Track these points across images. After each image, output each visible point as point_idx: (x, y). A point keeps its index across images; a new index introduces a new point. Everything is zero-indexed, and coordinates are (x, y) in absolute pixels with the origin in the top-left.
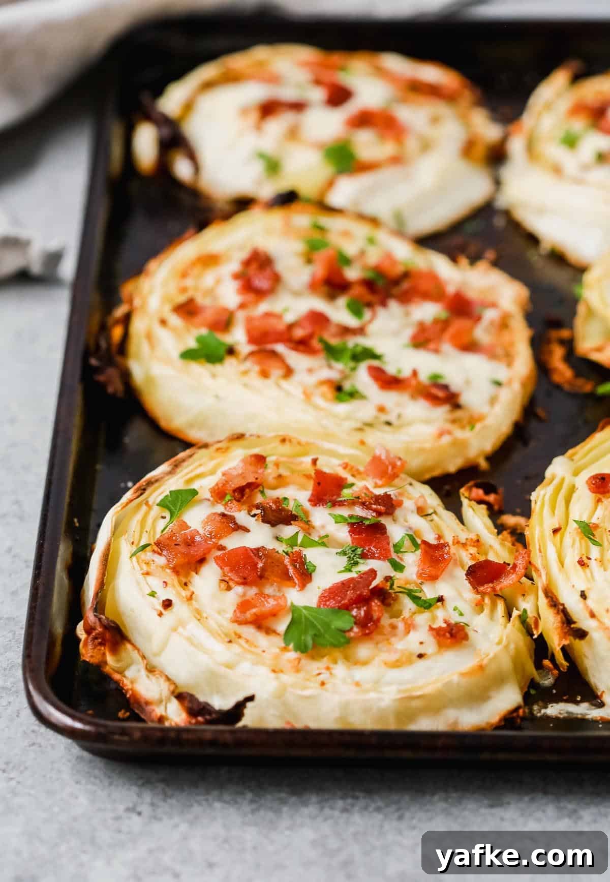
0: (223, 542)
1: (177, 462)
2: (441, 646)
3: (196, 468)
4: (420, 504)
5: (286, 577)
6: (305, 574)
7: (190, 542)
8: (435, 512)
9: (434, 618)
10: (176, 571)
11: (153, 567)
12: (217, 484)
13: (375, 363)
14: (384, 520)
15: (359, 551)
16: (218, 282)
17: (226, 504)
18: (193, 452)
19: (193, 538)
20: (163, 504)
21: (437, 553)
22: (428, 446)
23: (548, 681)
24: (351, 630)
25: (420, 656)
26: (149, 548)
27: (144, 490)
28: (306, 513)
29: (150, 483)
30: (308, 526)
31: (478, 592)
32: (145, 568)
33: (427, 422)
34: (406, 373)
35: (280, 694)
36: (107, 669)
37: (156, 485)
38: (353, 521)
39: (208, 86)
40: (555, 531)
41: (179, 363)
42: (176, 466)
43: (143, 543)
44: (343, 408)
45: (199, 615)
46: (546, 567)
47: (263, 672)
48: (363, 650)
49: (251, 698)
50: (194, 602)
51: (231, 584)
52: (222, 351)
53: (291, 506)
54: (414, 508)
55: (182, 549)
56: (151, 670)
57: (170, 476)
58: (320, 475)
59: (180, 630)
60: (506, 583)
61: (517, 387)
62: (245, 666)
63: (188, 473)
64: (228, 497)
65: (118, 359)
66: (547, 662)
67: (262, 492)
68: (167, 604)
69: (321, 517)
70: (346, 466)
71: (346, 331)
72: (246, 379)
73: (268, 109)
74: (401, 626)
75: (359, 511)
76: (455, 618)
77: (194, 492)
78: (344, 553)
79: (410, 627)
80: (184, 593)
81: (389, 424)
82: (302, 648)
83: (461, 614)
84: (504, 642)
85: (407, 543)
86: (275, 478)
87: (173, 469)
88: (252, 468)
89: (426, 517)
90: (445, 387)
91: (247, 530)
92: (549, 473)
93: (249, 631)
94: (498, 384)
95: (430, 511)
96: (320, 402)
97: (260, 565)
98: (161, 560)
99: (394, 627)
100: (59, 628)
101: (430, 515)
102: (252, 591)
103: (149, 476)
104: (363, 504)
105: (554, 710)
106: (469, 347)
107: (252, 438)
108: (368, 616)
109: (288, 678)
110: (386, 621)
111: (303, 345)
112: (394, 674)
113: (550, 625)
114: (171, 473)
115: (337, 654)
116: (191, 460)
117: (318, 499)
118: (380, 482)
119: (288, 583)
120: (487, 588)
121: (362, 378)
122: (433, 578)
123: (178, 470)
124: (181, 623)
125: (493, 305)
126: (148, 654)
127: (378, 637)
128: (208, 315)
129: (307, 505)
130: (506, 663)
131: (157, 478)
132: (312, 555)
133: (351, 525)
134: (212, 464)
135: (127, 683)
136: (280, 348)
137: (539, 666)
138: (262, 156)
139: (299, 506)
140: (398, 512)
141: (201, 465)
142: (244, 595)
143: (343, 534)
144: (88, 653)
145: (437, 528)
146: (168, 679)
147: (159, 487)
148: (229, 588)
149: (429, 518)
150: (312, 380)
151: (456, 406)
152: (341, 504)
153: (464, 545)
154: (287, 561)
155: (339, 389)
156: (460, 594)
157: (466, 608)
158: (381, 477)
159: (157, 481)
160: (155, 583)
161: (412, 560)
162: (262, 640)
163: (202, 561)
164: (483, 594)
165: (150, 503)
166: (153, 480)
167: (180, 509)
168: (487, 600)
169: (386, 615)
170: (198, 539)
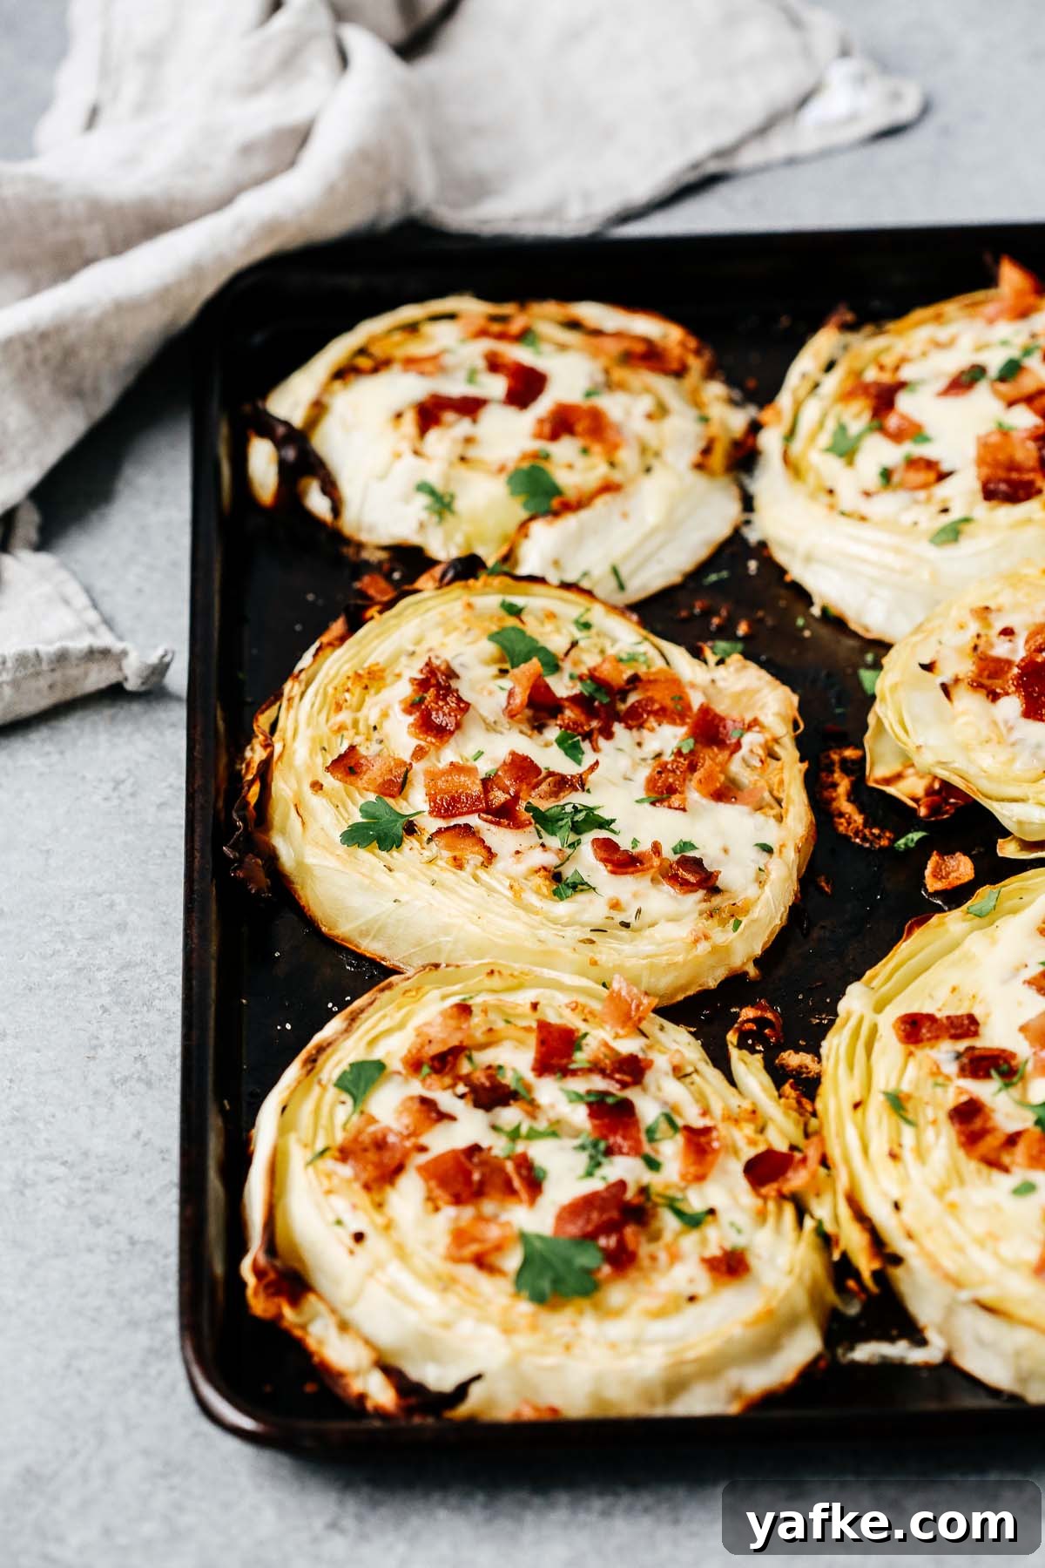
0: (424, 1140)
1: (354, 1014)
2: (717, 1283)
3: (379, 1021)
4: (676, 1061)
5: (510, 1191)
6: (534, 1183)
7: (380, 1144)
8: (696, 1071)
9: (704, 1242)
10: (367, 1187)
11: (336, 1181)
12: (410, 1051)
13: (603, 834)
14: (632, 1094)
15: (602, 1145)
16: (385, 715)
17: (423, 1081)
18: (373, 998)
19: (384, 1138)
20: (341, 1084)
21: (703, 1140)
22: (680, 958)
23: (853, 1310)
24: (599, 1269)
25: (692, 1299)
26: (328, 1154)
27: (315, 1061)
28: (529, 1088)
29: (321, 1049)
30: (533, 1108)
31: (759, 1195)
32: (326, 1184)
33: (674, 919)
34: (645, 846)
35: (514, 1364)
36: (286, 1324)
37: (329, 1050)
38: (592, 1099)
39: (343, 373)
40: (857, 1106)
41: (343, 849)
42: (353, 1019)
43: (319, 1146)
44: (563, 908)
45: (401, 1252)
46: (847, 1161)
47: (491, 1332)
48: (616, 1294)
49: (478, 1377)
50: (392, 1232)
51: (440, 1203)
52: (399, 828)
53: (508, 1079)
54: (668, 1068)
55: (372, 1156)
56: (344, 1326)
57: (346, 1035)
58: (543, 1026)
59: (379, 1274)
60: (797, 1180)
61: (791, 855)
62: (467, 1326)
63: (367, 1032)
64: (426, 1070)
65: (259, 836)
66: (851, 1284)
67: (470, 1058)
68: (359, 1237)
69: (549, 1092)
70: (575, 1007)
71: (562, 784)
72: (434, 872)
73: (430, 414)
74: (663, 1257)
75: (599, 1083)
76: (733, 1240)
77: (380, 1066)
78: (583, 1147)
79: (675, 1257)
80: (380, 1220)
81: (626, 925)
82: (539, 1299)
83: (739, 1231)
84: (797, 1270)
85: (664, 1126)
86: (484, 1033)
87: (350, 1025)
88: (452, 1023)
89: (683, 1079)
90: (696, 864)
91: (452, 1118)
92: (842, 1006)
93: (469, 1272)
94: (767, 849)
95: (689, 1069)
96: (534, 900)
97: (476, 1176)
98: (346, 1170)
99: (653, 1258)
100: (219, 1269)
101: (689, 1075)
102: (468, 1212)
103: (318, 1038)
104: (603, 1072)
105: (865, 1352)
106: (725, 793)
107: (450, 969)
108: (621, 1243)
109: (523, 1341)
110: (644, 1250)
111: (505, 815)
112: (658, 1328)
113: (854, 1240)
114: (347, 1031)
115: (585, 1303)
116: (371, 1009)
117: (544, 1066)
118: (621, 1032)
119: (513, 1199)
120: (770, 1189)
121: (587, 862)
122: (700, 1178)
123: (355, 1025)
124: (380, 1265)
125: (754, 723)
126: (338, 1305)
127: (633, 1274)
128: (375, 773)
129: (530, 1076)
130: (801, 1300)
131: (330, 1040)
132: (541, 1153)
133: (590, 1105)
134: (399, 1016)
135: (312, 1343)
136: (474, 820)
137: (840, 1288)
138: (425, 488)
139: (520, 1079)
140: (649, 1077)
141: (384, 1017)
142: (457, 1219)
143: (579, 1116)
144: (259, 1305)
145: (701, 1098)
146: (368, 1342)
147: (331, 1055)
148: (437, 1209)
149: (688, 1080)
150: (521, 868)
151: (714, 890)
152: (574, 1073)
153: (736, 1121)
154: (510, 1167)
155: (557, 877)
156: (735, 1199)
157: (744, 1220)
158: (624, 1025)
159: (329, 1044)
160: (340, 1205)
161: (671, 1150)
162: (484, 1283)
163: (399, 1169)
164: (765, 1198)
165: (324, 1082)
166: (325, 1044)
167: (364, 1092)
168: (771, 1206)
169: (643, 1239)
170: (391, 1139)
